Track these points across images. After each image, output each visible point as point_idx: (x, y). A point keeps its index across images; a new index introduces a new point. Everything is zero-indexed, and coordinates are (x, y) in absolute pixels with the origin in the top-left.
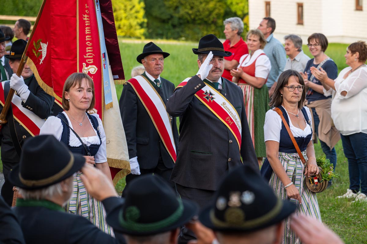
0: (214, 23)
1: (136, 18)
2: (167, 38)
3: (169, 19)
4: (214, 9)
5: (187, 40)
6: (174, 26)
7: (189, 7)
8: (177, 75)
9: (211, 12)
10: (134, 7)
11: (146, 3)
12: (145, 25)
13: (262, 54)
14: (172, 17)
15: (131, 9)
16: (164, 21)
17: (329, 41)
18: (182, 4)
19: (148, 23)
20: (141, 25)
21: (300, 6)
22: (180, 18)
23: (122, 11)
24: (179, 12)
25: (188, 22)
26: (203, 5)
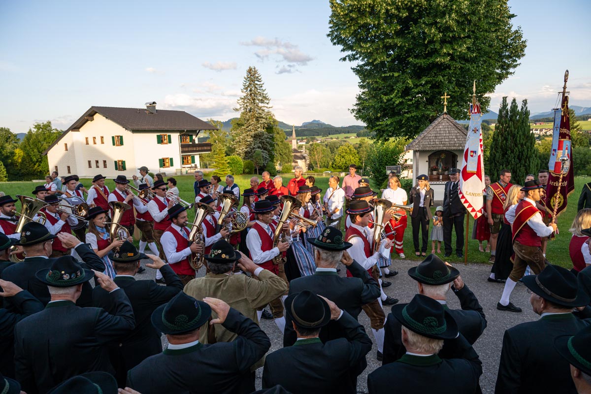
0: (37, 174)
1: (3, 174)
2: (17, 181)
4: (36, 169)
5: (25, 181)
6: (20, 176)
7: (25, 169)
9: (34, 171)
11: (6, 169)
12: (7, 177)
14: (18, 173)
16: (15, 175)
17: (80, 178)
18: (23, 169)
20: (5, 177)
21: (69, 167)
22: (22, 173)
24: (22, 171)
25: (25, 174)
26: (31, 168)
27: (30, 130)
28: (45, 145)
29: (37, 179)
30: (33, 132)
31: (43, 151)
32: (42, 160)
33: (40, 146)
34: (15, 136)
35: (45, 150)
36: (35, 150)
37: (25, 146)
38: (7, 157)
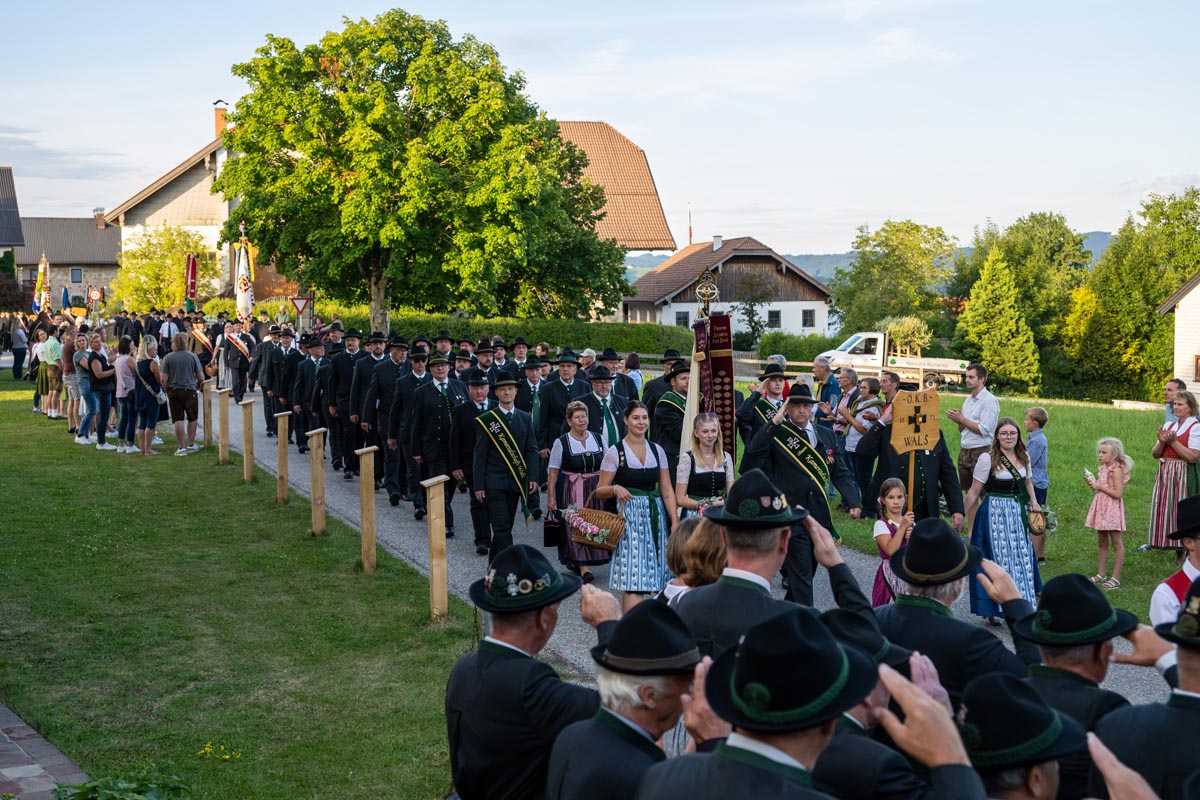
0: (1128, 380)
1: (1030, 371)
2: (1067, 398)
3: (1070, 374)
4: (1129, 363)
5: (1091, 401)
6: (1076, 383)
7: (1096, 360)
8: (1080, 443)
9: (1124, 368)
10: (1027, 358)
11: (1040, 355)
12: (1040, 381)
13: (1196, 422)
14: (1074, 371)
15: (1023, 361)
16: (1063, 377)
18: (1087, 357)
19: (1042, 378)
20: (1035, 381)
22: (1084, 374)
23: (1012, 364)
24: (1083, 366)
25: (1094, 377)
26: (1114, 358)
27: (1130, 222)
28: (1171, 276)
29: (1128, 398)
30: (1137, 231)
31: (1160, 296)
32: (1152, 331)
33: (1154, 278)
34: (1078, 242)
35: (1166, 293)
36: (1137, 295)
37: (1106, 280)
38: (1047, 316)
